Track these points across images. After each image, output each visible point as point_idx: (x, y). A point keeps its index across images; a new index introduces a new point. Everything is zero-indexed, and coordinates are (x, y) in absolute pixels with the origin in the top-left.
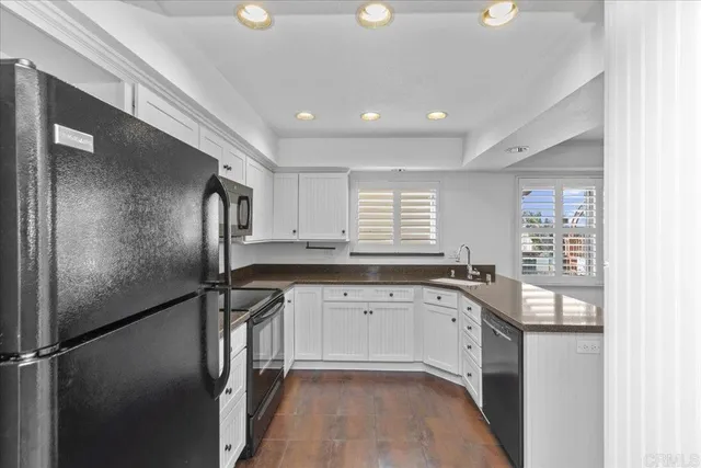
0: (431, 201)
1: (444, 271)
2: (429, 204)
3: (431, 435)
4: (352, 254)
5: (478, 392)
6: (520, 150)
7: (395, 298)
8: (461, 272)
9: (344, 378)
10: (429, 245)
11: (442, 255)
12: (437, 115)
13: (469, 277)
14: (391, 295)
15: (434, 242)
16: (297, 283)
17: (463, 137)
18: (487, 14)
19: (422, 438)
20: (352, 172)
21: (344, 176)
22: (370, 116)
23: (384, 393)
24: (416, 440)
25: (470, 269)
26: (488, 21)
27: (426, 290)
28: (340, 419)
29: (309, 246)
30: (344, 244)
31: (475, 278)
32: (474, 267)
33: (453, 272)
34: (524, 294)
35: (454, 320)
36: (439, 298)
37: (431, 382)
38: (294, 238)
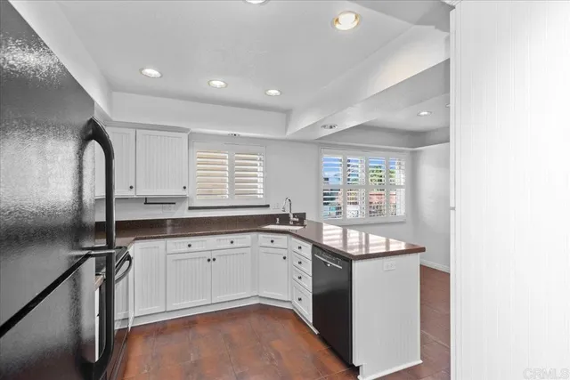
0: (258, 163)
1: (271, 219)
2: (256, 165)
3: (278, 355)
4: (190, 208)
5: (308, 311)
6: (331, 127)
7: (235, 245)
8: (284, 219)
9: (189, 323)
10: (257, 198)
11: (268, 206)
12: (273, 92)
13: (291, 223)
14: (232, 242)
15: (262, 196)
16: (136, 239)
17: (287, 113)
18: (337, 20)
19: (272, 360)
20: (191, 133)
21: (185, 136)
22: (218, 83)
23: (231, 329)
24: (268, 363)
25: (291, 216)
26: (338, 26)
27: (261, 236)
28: (196, 364)
29: (147, 201)
30: (183, 199)
31: (295, 224)
32: (294, 215)
33: (278, 219)
34: (324, 233)
35: (285, 258)
36: (272, 241)
37: (265, 311)
38: (131, 194)
